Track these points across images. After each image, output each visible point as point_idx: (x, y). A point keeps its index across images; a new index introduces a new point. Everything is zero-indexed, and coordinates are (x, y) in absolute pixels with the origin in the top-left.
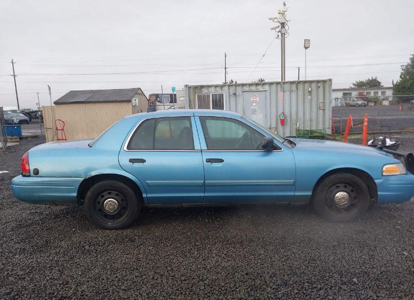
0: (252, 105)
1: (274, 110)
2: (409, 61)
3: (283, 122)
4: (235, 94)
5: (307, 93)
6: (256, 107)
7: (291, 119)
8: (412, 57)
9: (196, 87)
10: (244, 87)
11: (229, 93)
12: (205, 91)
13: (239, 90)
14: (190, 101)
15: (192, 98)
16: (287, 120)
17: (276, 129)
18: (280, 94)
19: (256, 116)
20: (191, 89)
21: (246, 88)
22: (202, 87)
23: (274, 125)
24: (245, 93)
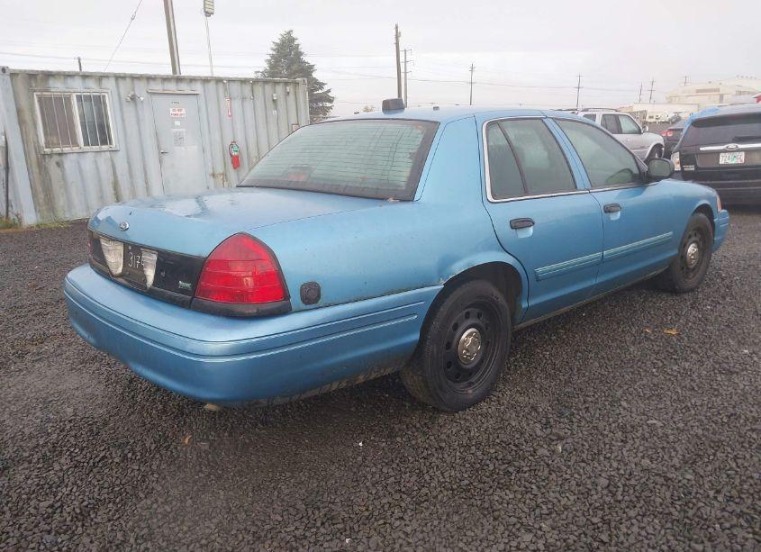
0: (174, 126)
1: (217, 137)
2: (266, 66)
3: (236, 162)
4: (133, 98)
5: (270, 104)
6: (181, 130)
7: (248, 154)
8: (269, 58)
9: (32, 76)
10: (152, 82)
11: (119, 95)
12: (57, 87)
13: (141, 90)
14: (19, 111)
15: (24, 103)
16: (242, 158)
17: (224, 175)
18: (225, 103)
19: (183, 148)
20: (19, 79)
21: (157, 87)
22: (48, 75)
23: (220, 169)
24: (155, 98)
